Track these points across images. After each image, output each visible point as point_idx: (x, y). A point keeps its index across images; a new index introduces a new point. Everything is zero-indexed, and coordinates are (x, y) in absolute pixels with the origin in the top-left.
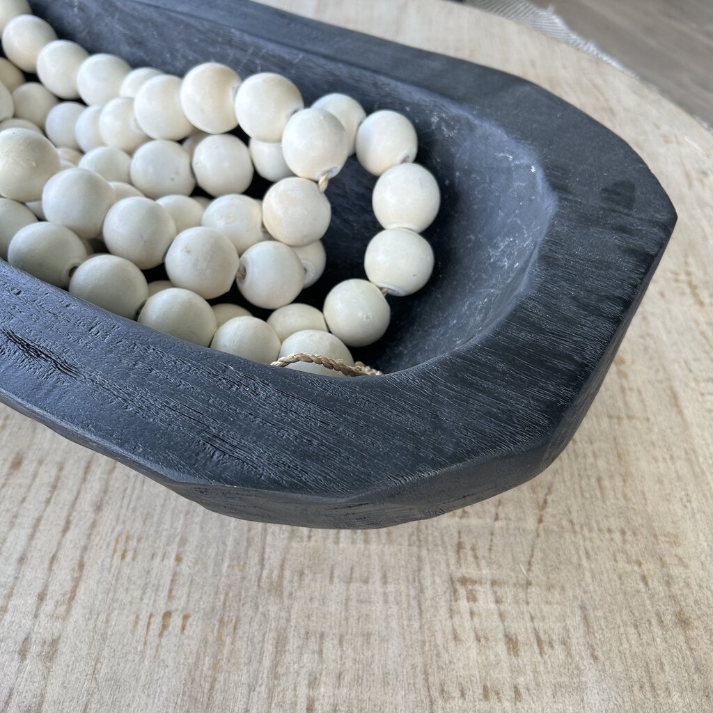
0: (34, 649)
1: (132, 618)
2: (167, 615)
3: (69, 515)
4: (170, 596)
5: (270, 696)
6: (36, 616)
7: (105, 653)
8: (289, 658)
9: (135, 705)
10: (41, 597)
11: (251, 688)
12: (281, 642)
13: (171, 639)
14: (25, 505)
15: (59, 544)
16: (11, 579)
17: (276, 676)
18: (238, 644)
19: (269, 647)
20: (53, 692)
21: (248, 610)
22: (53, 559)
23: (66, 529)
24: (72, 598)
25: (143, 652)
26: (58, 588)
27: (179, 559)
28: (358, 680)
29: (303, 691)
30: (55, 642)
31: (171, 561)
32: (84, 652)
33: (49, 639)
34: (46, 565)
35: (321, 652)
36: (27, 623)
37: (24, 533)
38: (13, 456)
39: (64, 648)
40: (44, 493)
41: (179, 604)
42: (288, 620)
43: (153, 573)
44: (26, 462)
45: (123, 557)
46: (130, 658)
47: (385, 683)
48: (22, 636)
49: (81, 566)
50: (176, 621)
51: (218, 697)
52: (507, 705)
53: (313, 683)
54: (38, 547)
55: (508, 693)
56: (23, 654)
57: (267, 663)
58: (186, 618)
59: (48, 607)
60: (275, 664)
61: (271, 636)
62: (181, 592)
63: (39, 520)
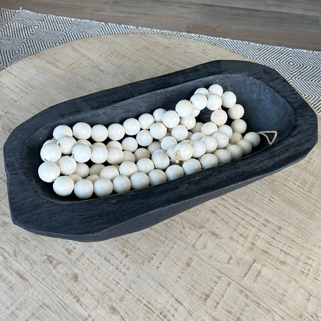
0: (266, 223)
1: (267, 205)
2: (269, 200)
3: (235, 207)
4: (266, 198)
5: (295, 191)
6: (258, 221)
7: (273, 213)
8: (288, 185)
9: (286, 212)
10: (254, 219)
11: (292, 193)
12: (284, 185)
13: (275, 202)
14: (227, 214)
15: (242, 211)
16: (247, 222)
17: (291, 189)
18: (281, 191)
19: (285, 187)
20: (277, 223)
21: (275, 187)
22: (245, 213)
23: (239, 209)
24: (257, 214)
25: (275, 207)
26: (253, 215)
27: (258, 193)
28: (297, 178)
29: (295, 186)
30: (266, 220)
31: (257, 195)
32: (271, 216)
33: (265, 220)
34: (246, 215)
35: (290, 180)
36: (259, 223)
37: (235, 216)
38: (211, 212)
39: (268, 219)
40: (225, 209)
41: (268, 197)
42: (281, 182)
43: (258, 198)
44: (214, 210)
45: (252, 202)
46: (276, 209)
47: (300, 175)
48: (262, 225)
49: (250, 209)
50: (271, 199)
51: (290, 199)
52: (312, 161)
53: (295, 184)
54: (241, 215)
55: (310, 160)
56: (266, 226)
57: (288, 189)
58: (272, 197)
59: (257, 218)
60: (289, 188)
61: (282, 186)
62: (265, 196)
63: (233, 213)
